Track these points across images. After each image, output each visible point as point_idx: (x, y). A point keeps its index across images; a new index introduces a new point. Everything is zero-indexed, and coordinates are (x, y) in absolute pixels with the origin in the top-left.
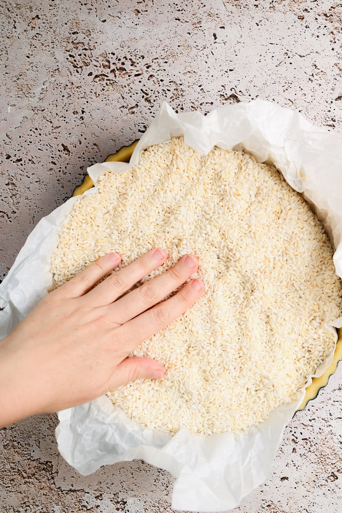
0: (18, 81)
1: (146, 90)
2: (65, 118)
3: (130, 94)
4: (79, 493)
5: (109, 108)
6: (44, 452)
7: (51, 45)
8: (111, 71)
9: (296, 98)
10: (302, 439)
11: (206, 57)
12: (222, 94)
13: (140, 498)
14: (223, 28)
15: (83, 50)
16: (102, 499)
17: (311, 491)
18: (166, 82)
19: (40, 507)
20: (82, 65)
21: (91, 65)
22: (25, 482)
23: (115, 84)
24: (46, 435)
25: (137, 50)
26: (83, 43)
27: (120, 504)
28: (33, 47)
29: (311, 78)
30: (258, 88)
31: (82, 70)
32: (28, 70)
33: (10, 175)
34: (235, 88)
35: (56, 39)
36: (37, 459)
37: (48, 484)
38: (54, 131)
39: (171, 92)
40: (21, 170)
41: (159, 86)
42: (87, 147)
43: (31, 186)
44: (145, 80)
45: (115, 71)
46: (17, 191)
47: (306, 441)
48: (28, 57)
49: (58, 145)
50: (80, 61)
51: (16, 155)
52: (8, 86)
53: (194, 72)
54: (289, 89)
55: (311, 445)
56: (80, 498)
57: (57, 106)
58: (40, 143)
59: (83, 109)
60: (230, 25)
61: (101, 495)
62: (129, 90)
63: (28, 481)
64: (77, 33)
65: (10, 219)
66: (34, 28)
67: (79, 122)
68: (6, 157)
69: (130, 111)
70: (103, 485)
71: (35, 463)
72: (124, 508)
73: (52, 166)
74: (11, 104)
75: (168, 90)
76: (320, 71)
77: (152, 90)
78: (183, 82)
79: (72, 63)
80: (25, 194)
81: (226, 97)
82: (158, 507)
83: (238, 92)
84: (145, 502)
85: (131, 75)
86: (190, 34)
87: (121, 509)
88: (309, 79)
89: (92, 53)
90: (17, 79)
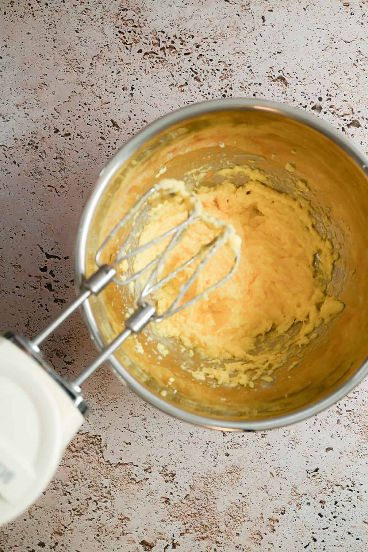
0: (66, 55)
1: (196, 69)
2: (114, 93)
3: (180, 73)
4: (128, 466)
5: (159, 86)
6: (93, 425)
7: (100, 20)
8: (161, 49)
9: (341, 82)
10: (346, 411)
11: (255, 39)
12: (270, 75)
13: (189, 470)
14: (272, 11)
15: (132, 27)
16: (150, 472)
17: (355, 461)
18: (215, 62)
19: (89, 481)
20: (132, 42)
21: (141, 43)
22: (73, 456)
23: (165, 62)
24: (95, 409)
25: (186, 29)
26: (132, 20)
27: (169, 477)
28: (81, 22)
29: (356, 63)
30: (305, 71)
31: (132, 47)
32: (76, 45)
33: (58, 149)
34: (283, 70)
35: (106, 14)
36: (86, 433)
37: (96, 457)
38: (103, 106)
39: (220, 72)
40: (70, 145)
41: (209, 65)
42: (136, 123)
43: (79, 161)
44: (194, 60)
45: (165, 49)
46: (66, 165)
47: (350, 412)
48: (77, 32)
49: (107, 120)
50: (130, 38)
51: (64, 129)
52: (56, 60)
53: (243, 53)
54: (335, 73)
55: (354, 416)
56: (129, 471)
57: (106, 82)
58: (88, 118)
59: (133, 85)
60: (278, 9)
61: (150, 468)
62: (179, 68)
63: (76, 455)
64: (127, 10)
65: (59, 194)
66: (83, 2)
67: (128, 98)
68: (54, 131)
69: (180, 89)
70: (152, 458)
71: (83, 437)
72: (173, 480)
73: (101, 141)
74: (59, 78)
75: (217, 70)
76: (364, 57)
77: (201, 70)
78: (232, 62)
79: (122, 39)
80: (74, 169)
81: (274, 79)
82: (207, 478)
83: (285, 74)
84: (194, 474)
85: (181, 54)
86: (239, 15)
87: (170, 482)
88: (354, 64)
89: (142, 31)
90: (66, 54)
